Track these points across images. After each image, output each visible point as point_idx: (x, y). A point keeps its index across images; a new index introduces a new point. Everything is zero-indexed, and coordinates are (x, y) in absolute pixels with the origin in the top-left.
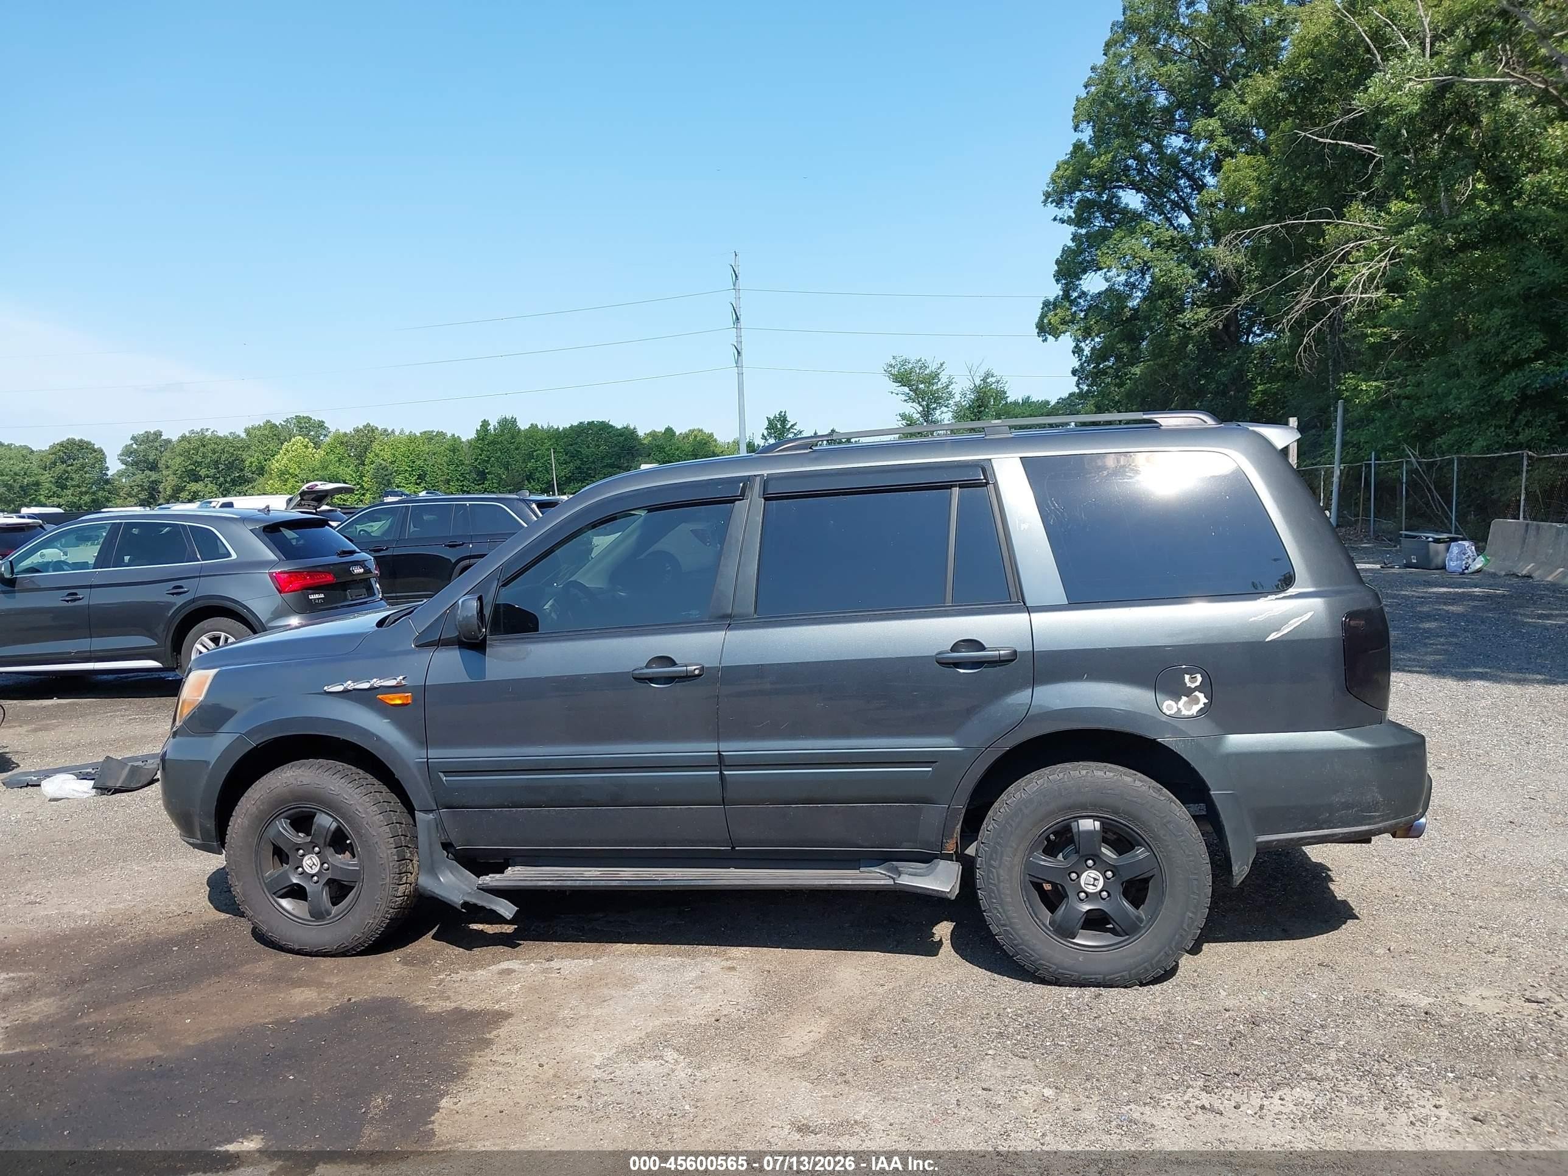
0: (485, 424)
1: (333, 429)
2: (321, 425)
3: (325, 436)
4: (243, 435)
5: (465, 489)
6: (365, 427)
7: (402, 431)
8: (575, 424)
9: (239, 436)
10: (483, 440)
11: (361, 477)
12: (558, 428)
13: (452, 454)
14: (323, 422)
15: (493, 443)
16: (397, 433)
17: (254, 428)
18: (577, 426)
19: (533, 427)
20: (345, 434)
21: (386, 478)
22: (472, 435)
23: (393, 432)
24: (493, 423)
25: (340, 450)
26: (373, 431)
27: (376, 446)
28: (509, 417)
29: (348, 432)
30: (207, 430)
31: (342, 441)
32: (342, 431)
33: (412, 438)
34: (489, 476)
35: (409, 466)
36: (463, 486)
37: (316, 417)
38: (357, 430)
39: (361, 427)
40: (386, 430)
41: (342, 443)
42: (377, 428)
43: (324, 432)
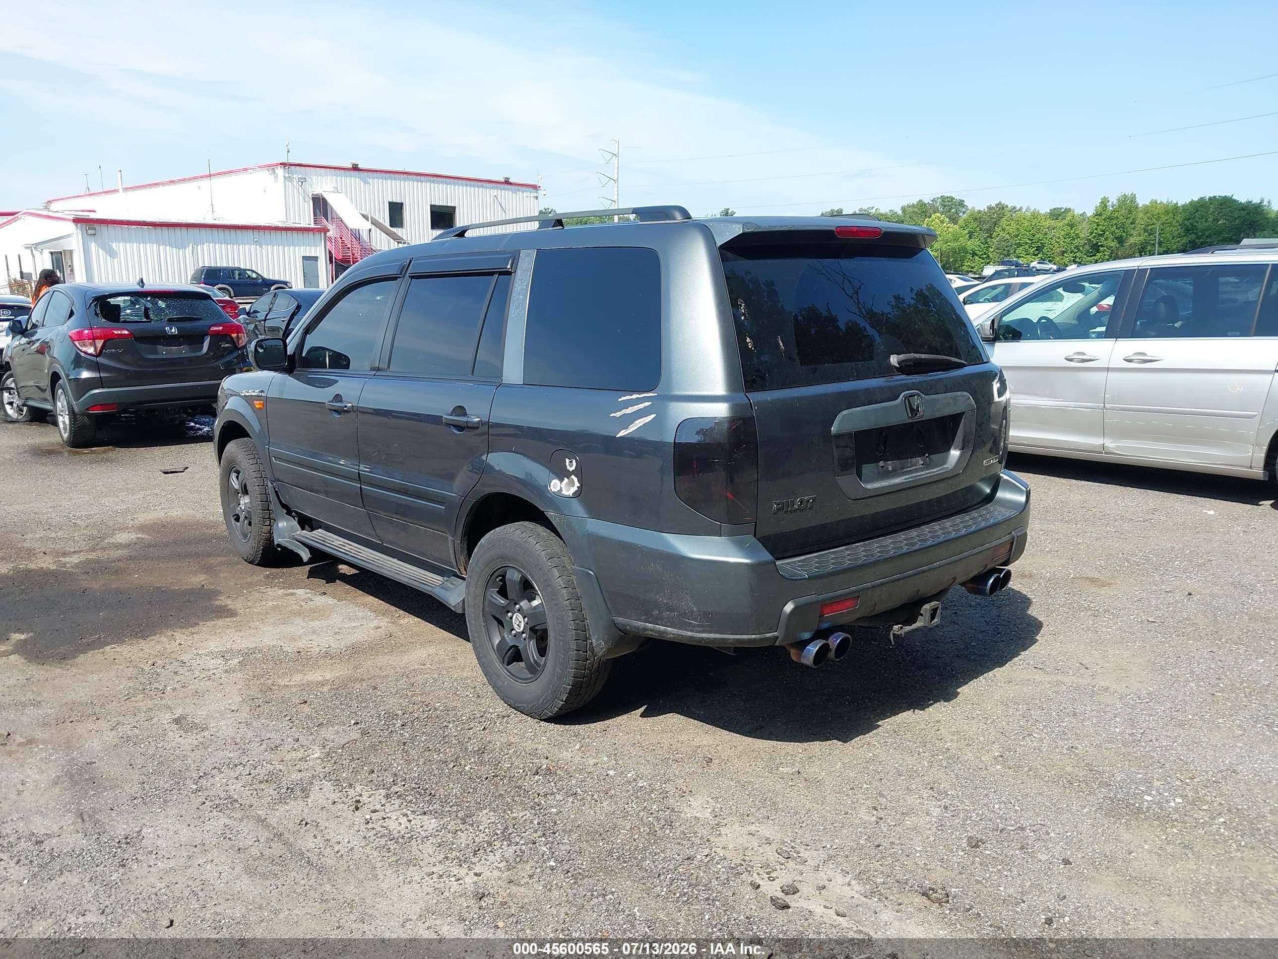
0: (1104, 203)
1: (970, 208)
2: (961, 203)
3: (964, 213)
4: (900, 212)
5: (1077, 260)
6: (997, 205)
7: (1028, 208)
8: (1196, 199)
9: (896, 213)
10: (1100, 215)
11: (988, 248)
12: (1177, 203)
13: (1069, 228)
14: (963, 201)
15: (1110, 218)
16: (1024, 210)
17: (908, 206)
18: (1197, 202)
19: (1154, 203)
20: (979, 212)
21: (1007, 249)
22: (1090, 213)
23: (1020, 209)
24: (1113, 200)
25: (974, 225)
26: (1003, 208)
27: (1003, 222)
28: (1129, 193)
29: (982, 209)
30: (872, 208)
31: (977, 218)
32: (977, 209)
33: (1035, 215)
34: (1101, 249)
35: (1029, 239)
36: (1075, 257)
37: (957, 197)
38: (990, 208)
39: (994, 205)
40: (1015, 208)
41: (976, 219)
42: (1007, 206)
43: (964, 210)
